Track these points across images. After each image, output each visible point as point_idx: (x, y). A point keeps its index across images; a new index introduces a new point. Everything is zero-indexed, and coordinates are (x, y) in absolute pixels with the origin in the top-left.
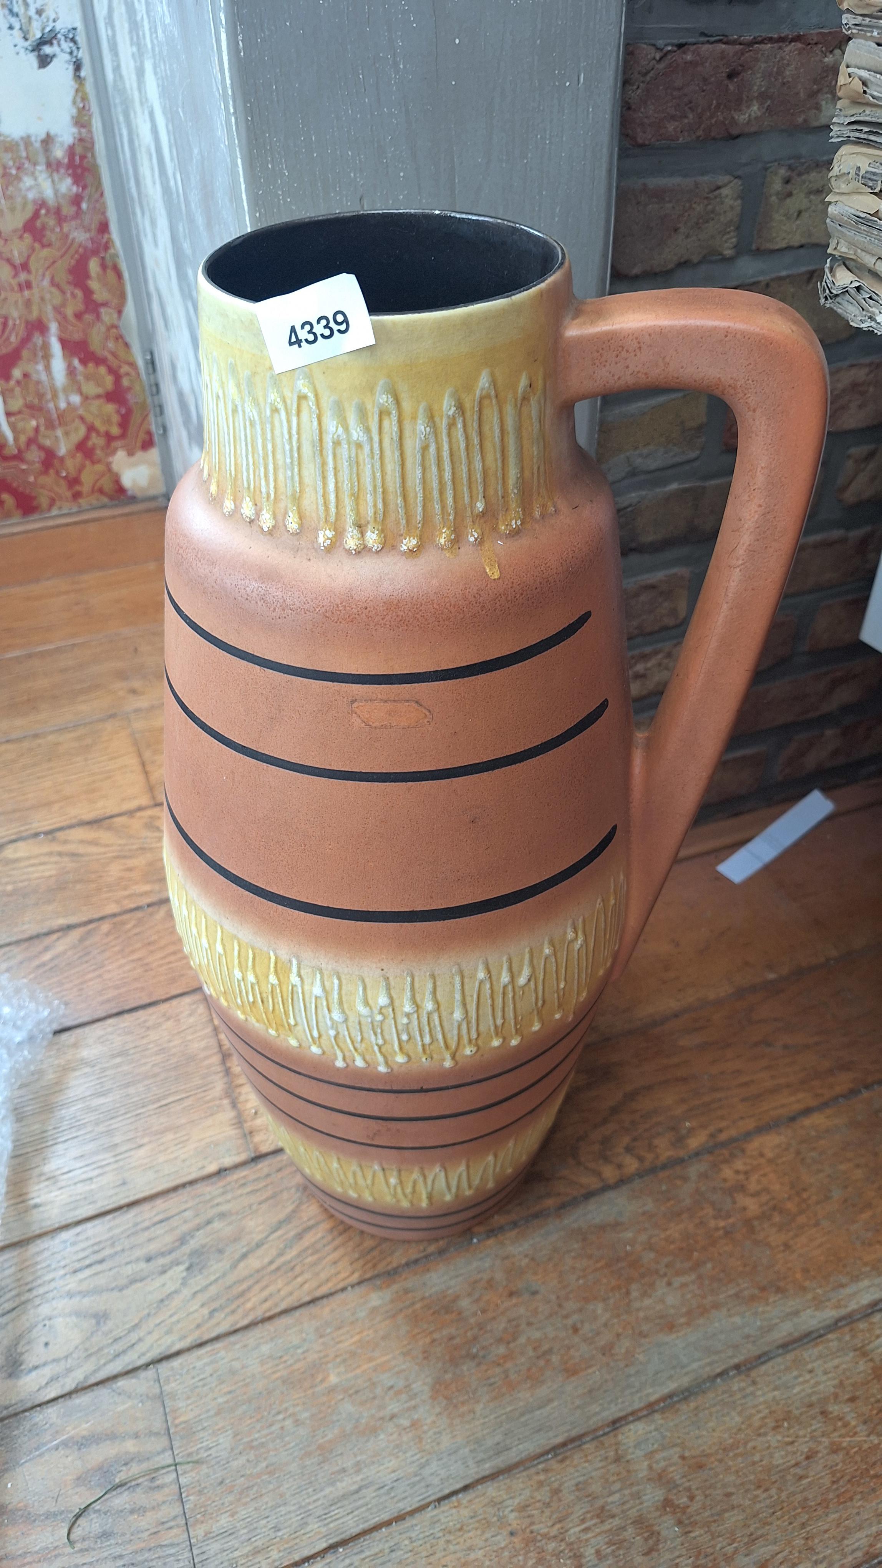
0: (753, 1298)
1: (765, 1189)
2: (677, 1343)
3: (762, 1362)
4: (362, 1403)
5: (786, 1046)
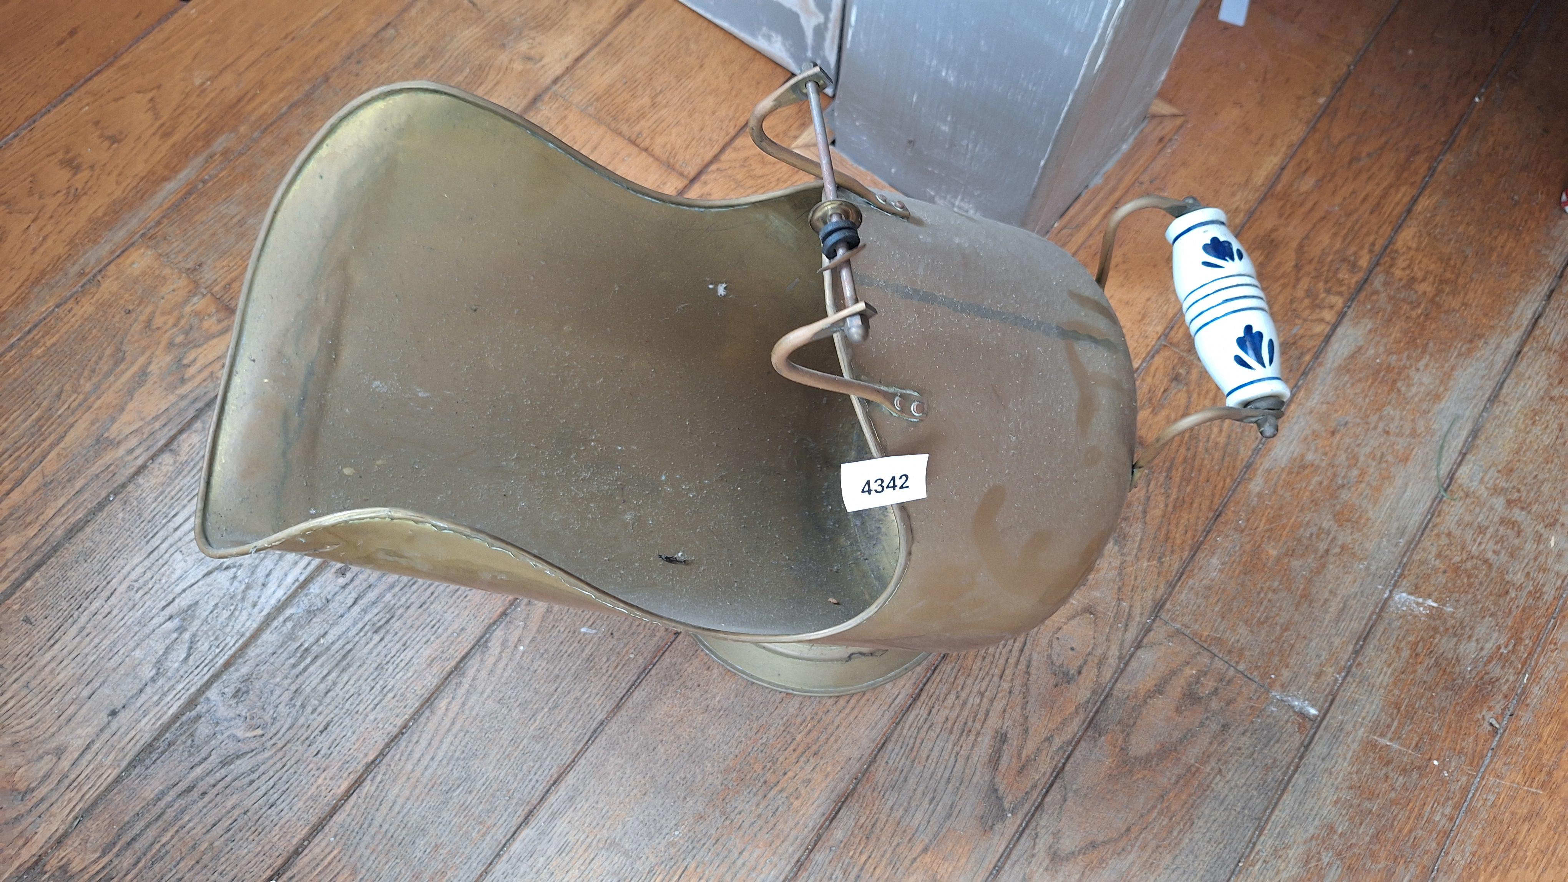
0: (1470, 351)
1: (1427, 272)
2: (1449, 405)
3: (1501, 388)
4: (1303, 555)
5: (1369, 155)
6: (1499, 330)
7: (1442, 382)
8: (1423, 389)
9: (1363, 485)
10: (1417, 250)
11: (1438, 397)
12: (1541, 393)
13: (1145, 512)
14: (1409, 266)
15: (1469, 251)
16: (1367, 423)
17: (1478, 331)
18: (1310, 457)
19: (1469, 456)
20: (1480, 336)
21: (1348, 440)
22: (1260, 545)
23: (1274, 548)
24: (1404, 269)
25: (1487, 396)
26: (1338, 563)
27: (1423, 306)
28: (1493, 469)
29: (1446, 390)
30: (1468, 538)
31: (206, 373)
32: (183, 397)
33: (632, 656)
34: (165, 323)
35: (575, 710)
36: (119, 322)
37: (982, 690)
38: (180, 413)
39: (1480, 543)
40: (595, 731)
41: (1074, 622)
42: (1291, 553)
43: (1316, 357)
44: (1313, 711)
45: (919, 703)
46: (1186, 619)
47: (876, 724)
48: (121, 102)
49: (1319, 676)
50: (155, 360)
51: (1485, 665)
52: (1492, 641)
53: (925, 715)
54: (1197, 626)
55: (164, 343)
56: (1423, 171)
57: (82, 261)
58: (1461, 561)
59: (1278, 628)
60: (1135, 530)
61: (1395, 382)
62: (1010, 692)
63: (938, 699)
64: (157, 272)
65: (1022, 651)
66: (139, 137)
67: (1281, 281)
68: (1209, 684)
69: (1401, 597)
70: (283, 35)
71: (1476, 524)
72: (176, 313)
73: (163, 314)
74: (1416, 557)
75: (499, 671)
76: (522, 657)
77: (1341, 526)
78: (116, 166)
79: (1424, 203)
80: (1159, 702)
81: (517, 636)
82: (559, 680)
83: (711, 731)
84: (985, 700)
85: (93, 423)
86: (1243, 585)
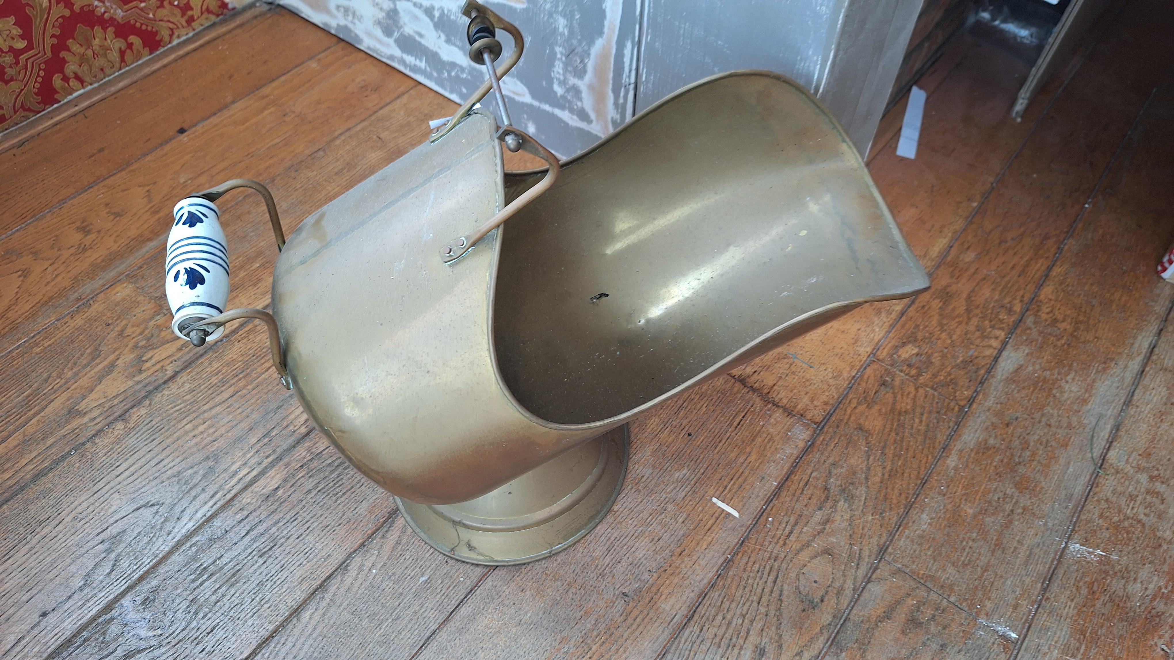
0: (1105, 369)
1: (1065, 316)
2: (1094, 406)
3: (1132, 396)
4: (993, 514)
5: (1012, 239)
6: (1125, 356)
7: (1086, 391)
8: (1072, 395)
9: (1035, 463)
10: (1056, 301)
11: (1085, 401)
12: (1164, 399)
13: (867, 478)
14: (1051, 312)
15: (1095, 302)
16: (1033, 418)
17: (1109, 356)
18: (991, 441)
19: (1115, 444)
20: (1112, 360)
21: (1020, 430)
22: (959, 506)
23: (971, 508)
24: (1048, 313)
25: (1122, 401)
26: (1022, 520)
27: (1065, 338)
28: (1135, 453)
29: (1090, 396)
30: (1123, 503)
31: (158, 366)
32: (138, 383)
33: (462, 579)
34: (133, 333)
35: (413, 622)
36: (100, 332)
37: (744, 613)
38: (133, 394)
39: (1133, 508)
40: (428, 639)
41: (816, 561)
42: (983, 512)
43: (989, 371)
44: (1014, 635)
45: (692, 622)
46: (906, 561)
47: (658, 638)
48: (126, 192)
49: (1016, 607)
50: (122, 357)
51: (1151, 601)
52: (1154, 583)
53: (698, 633)
54: (914, 567)
55: (131, 345)
56: (1053, 250)
57: (81, 290)
58: (1119, 521)
59: (979, 569)
60: (861, 492)
61: (1050, 390)
62: (767, 615)
63: (708, 619)
64: (133, 299)
65: (775, 582)
66: (136, 214)
67: (957, 320)
68: (928, 612)
69: (1075, 547)
70: (246, 154)
71: (1127, 493)
72: (142, 326)
73: (133, 326)
74: (1083, 517)
75: (355, 589)
76: (374, 577)
77: (1021, 492)
78: (116, 231)
79: (1057, 270)
80: (888, 625)
81: (371, 562)
82: (402, 597)
83: (523, 641)
84: (746, 621)
85: (68, 400)
86: (948, 535)
